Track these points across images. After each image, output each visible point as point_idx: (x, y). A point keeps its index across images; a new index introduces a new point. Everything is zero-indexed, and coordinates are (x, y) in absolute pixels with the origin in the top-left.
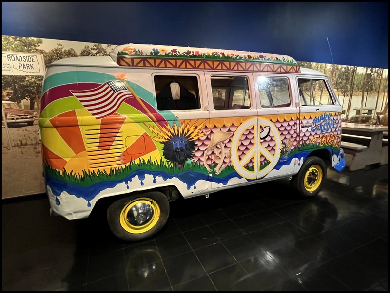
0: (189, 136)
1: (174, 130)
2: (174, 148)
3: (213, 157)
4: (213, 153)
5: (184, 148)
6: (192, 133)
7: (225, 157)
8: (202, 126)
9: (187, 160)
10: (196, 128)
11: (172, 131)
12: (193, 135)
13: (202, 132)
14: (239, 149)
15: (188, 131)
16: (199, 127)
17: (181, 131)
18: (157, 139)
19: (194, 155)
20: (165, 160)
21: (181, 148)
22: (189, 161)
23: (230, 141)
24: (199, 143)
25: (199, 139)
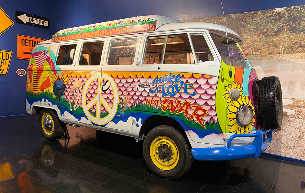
0: (64, 81)
1: (58, 76)
2: (57, 87)
3: (73, 97)
4: (73, 95)
5: (61, 88)
6: (65, 79)
7: (79, 99)
8: (70, 75)
9: (61, 96)
10: (67, 76)
12: (65, 81)
13: (70, 80)
14: (87, 95)
15: (64, 77)
16: (69, 76)
18: (52, 80)
19: (64, 93)
20: (53, 93)
22: (62, 97)
23: (82, 88)
24: (67, 86)
25: (67, 84)
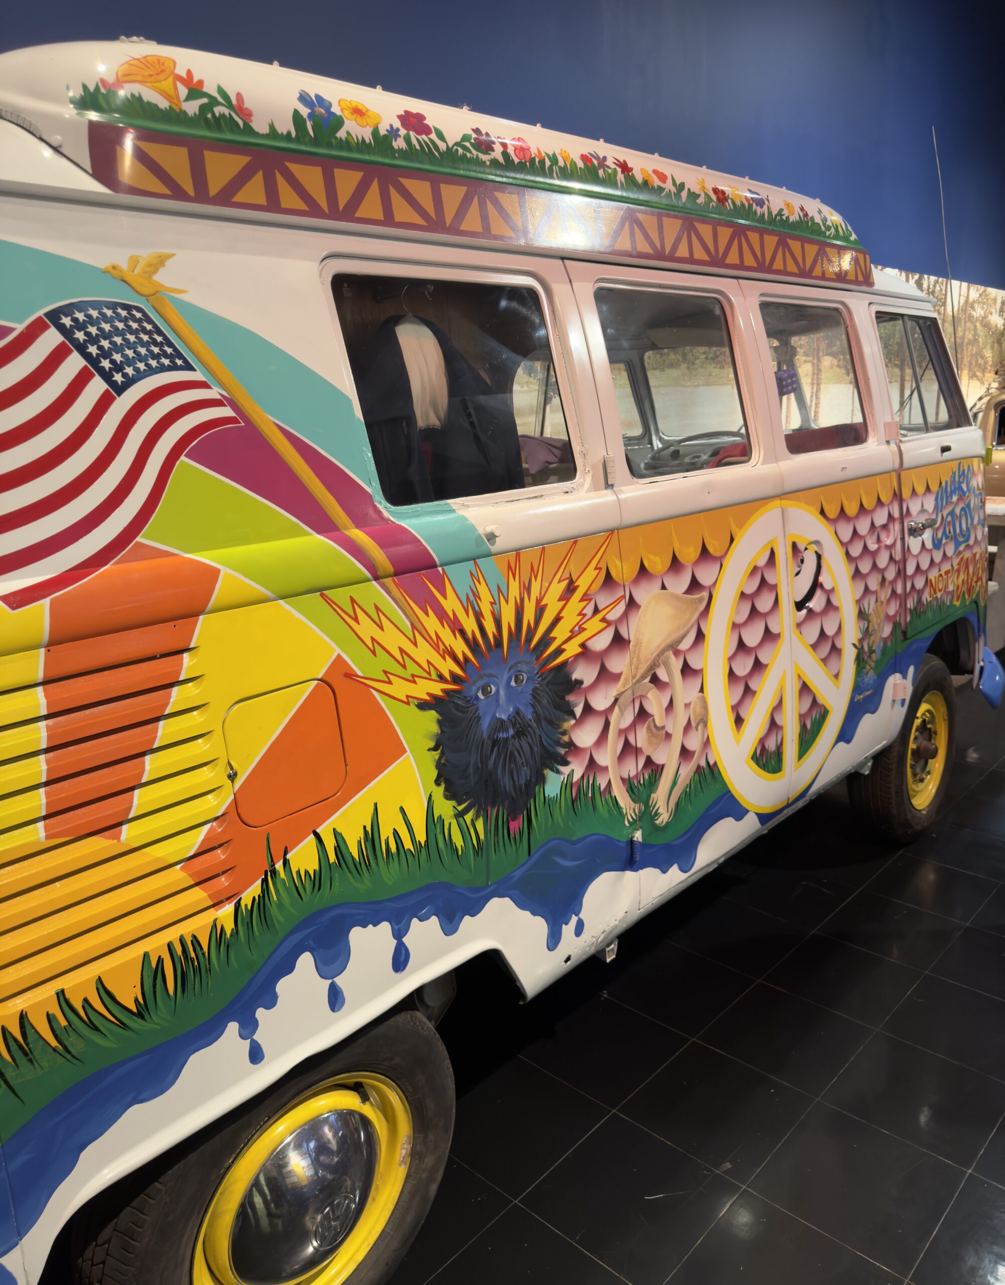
0: (546, 640)
1: (479, 616)
2: (486, 723)
3: (641, 738)
4: (643, 715)
5: (529, 716)
6: (557, 619)
7: (688, 727)
8: (590, 573)
9: (543, 780)
10: (571, 589)
11: (470, 625)
12: (560, 633)
13: (596, 611)
14: (731, 673)
15: (540, 610)
16: (583, 584)
17: (508, 617)
18: (400, 689)
21: (516, 718)
22: (553, 784)
23: (700, 636)
24: (585, 673)
25: (585, 652)
